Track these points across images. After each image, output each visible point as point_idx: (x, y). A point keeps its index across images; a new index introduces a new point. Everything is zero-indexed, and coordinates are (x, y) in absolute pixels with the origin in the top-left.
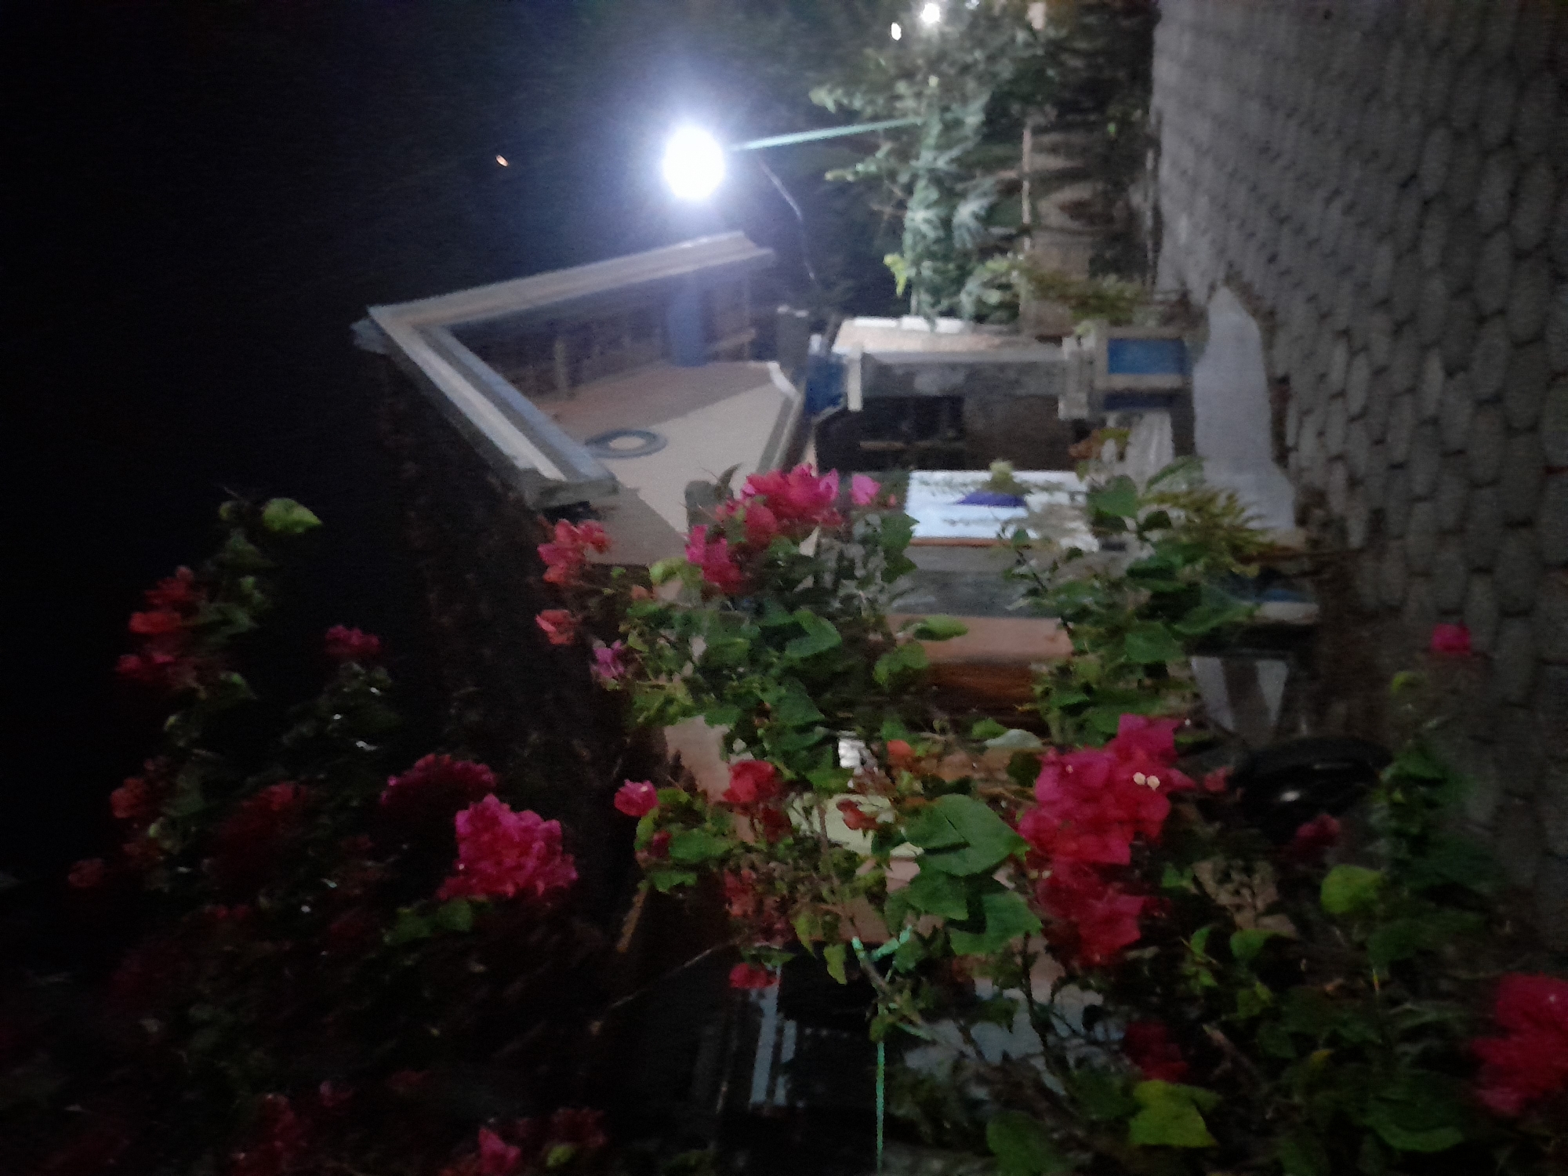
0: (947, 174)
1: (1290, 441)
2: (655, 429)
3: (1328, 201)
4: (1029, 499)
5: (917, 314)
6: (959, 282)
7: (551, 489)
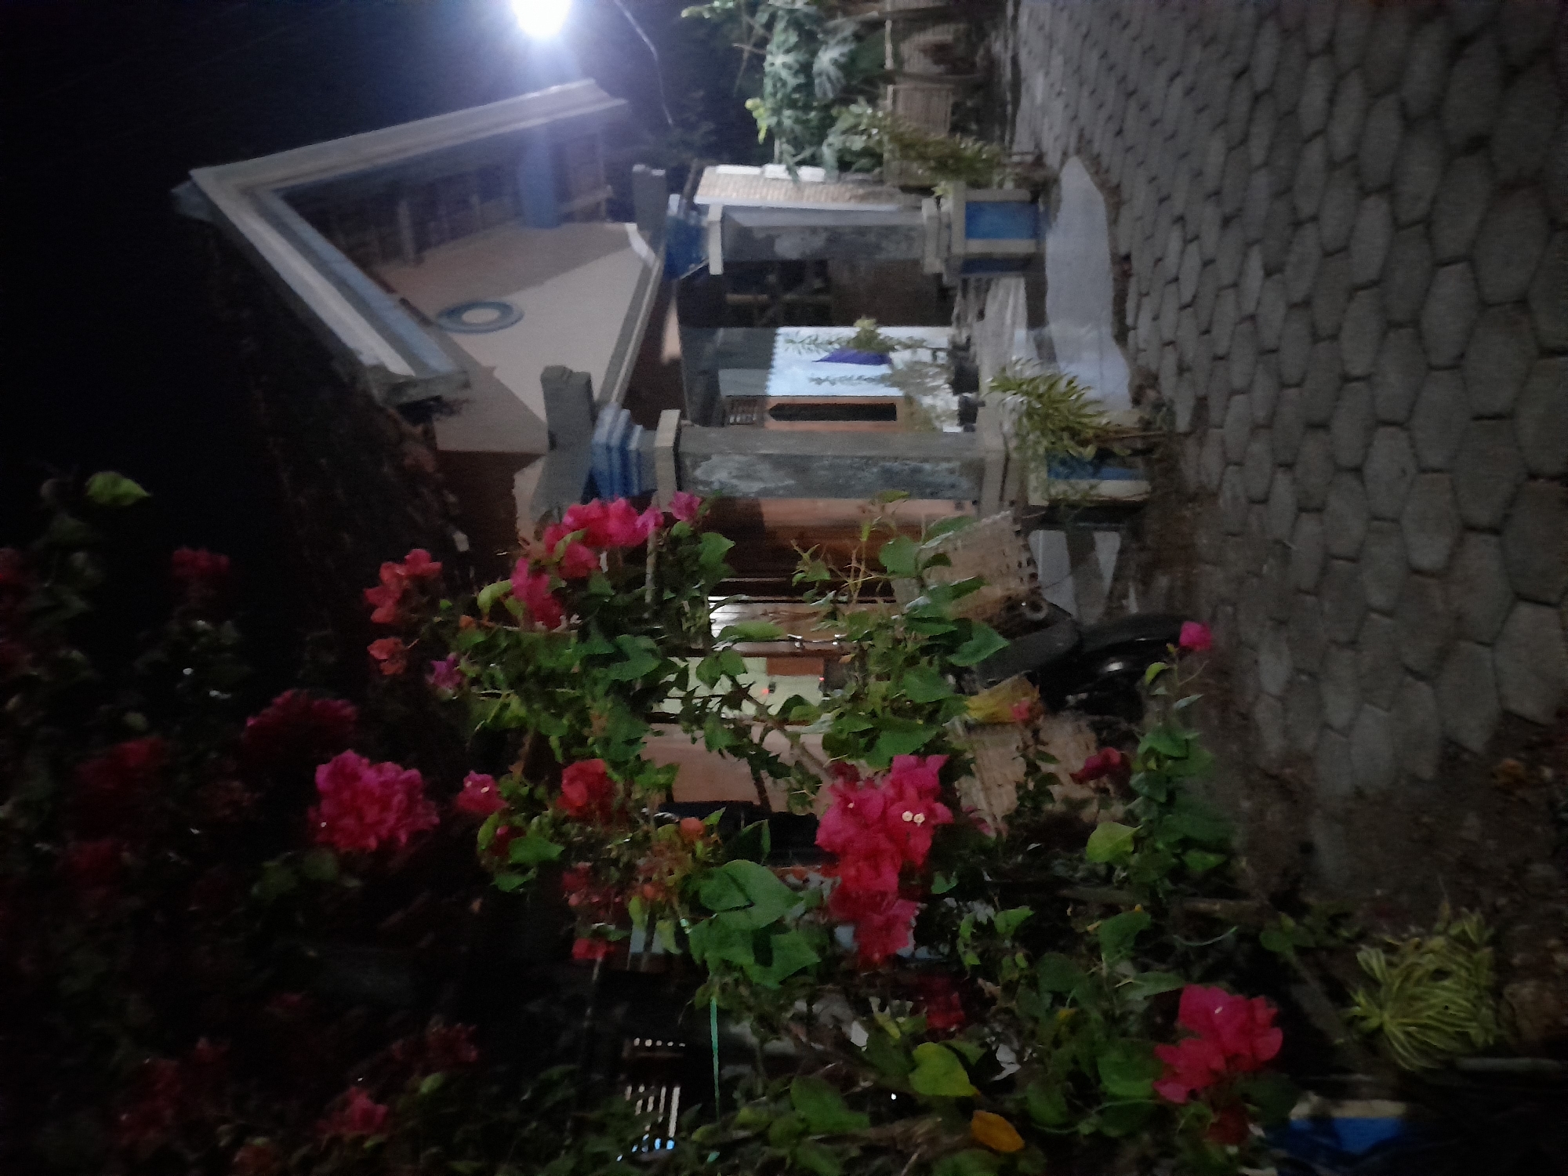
0: (807, 15)
1: (1129, 321)
2: (508, 299)
3: (1172, 79)
4: (892, 355)
5: (780, 162)
6: (819, 134)
7: (398, 386)
